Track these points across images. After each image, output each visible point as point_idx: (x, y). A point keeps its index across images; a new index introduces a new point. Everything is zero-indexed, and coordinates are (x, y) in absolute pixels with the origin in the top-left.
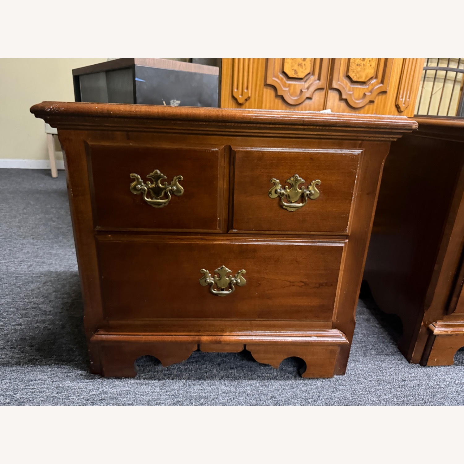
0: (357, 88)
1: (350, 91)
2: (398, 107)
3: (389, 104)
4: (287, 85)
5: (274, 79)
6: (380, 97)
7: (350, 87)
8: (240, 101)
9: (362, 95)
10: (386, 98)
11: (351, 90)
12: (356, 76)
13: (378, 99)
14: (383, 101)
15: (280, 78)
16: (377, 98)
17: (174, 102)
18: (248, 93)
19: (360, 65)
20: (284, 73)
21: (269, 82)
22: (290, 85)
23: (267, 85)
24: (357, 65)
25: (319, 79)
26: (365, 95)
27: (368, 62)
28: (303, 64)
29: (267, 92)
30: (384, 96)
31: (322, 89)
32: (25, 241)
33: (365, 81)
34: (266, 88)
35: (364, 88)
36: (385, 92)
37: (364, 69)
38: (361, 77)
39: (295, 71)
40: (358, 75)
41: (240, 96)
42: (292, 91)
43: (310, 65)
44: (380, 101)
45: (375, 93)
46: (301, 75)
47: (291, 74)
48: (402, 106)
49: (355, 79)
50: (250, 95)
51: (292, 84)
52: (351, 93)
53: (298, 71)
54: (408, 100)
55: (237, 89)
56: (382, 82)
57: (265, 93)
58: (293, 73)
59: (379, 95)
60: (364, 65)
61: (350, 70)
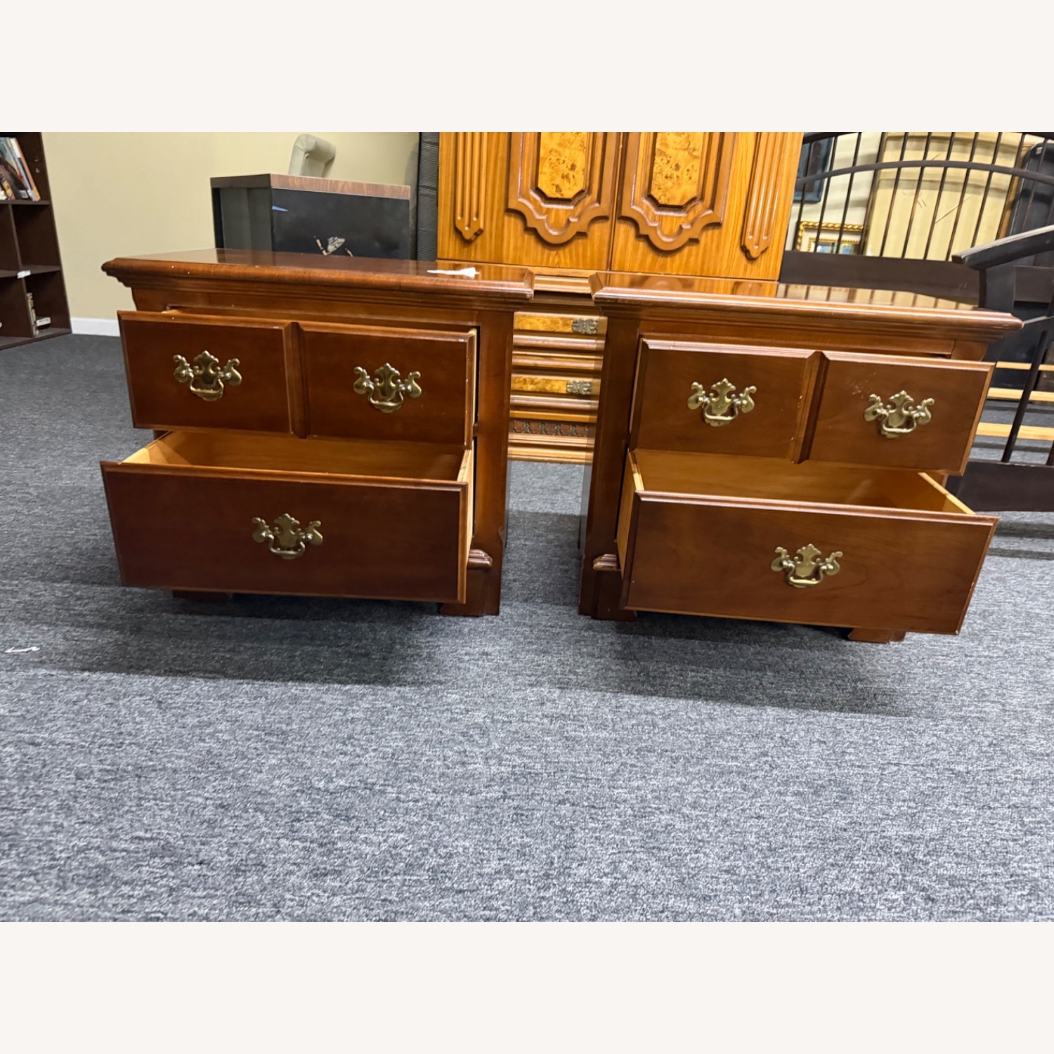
0: (667, 216)
1: (654, 221)
2: (745, 250)
3: (728, 245)
4: (544, 211)
5: (521, 200)
6: (710, 232)
7: (655, 216)
8: (468, 236)
9: (676, 229)
10: (720, 234)
11: (657, 219)
12: (665, 195)
13: (707, 236)
14: (715, 239)
15: (532, 200)
16: (704, 234)
17: (334, 241)
18: (478, 222)
19: (671, 177)
20: (539, 191)
21: (512, 205)
22: (548, 211)
23: (509, 211)
24: (666, 177)
25: (599, 201)
26: (681, 228)
27: (685, 172)
28: (571, 176)
29: (509, 222)
30: (716, 232)
31: (605, 218)
32: (123, 446)
33: (682, 204)
34: (509, 216)
35: (680, 217)
36: (718, 225)
37: (679, 185)
38: (674, 198)
39: (557, 186)
40: (668, 194)
41: (467, 228)
42: (552, 220)
43: (582, 177)
44: (709, 239)
45: (699, 225)
46: (568, 194)
47: (550, 192)
48: (753, 248)
49: (662, 201)
50: (482, 226)
51: (552, 209)
52: (656, 225)
53: (561, 186)
54: (765, 238)
55: (462, 215)
56: (712, 207)
57: (506, 223)
58: (554, 189)
59: (708, 230)
60: (678, 177)
61: (653, 186)
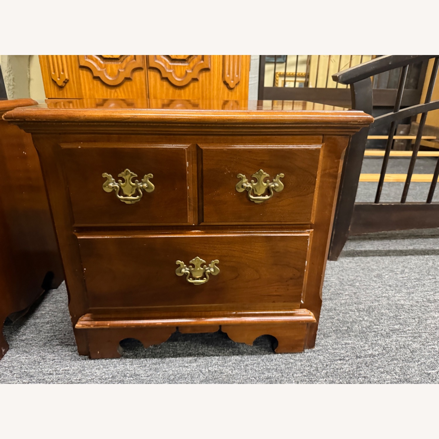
0: (177, 66)
1: (170, 69)
2: (226, 83)
3: (216, 81)
4: (103, 66)
5: (88, 60)
6: (201, 75)
7: (170, 65)
8: (60, 84)
9: (184, 73)
10: (210, 75)
11: (172, 67)
13: (202, 77)
14: (208, 78)
15: (95, 60)
18: (64, 75)
21: (82, 64)
22: (106, 66)
23: (82, 67)
25: (135, 58)
26: (186, 72)
29: (83, 74)
30: (208, 73)
31: (140, 69)
33: (185, 58)
34: (82, 70)
35: (185, 66)
36: (207, 69)
41: (58, 79)
42: (109, 71)
44: (204, 78)
45: (197, 70)
46: (117, 55)
48: (231, 82)
49: (173, 57)
50: (67, 77)
51: (108, 65)
52: (171, 71)
54: (237, 76)
55: (54, 72)
56: (202, 59)
57: (81, 74)
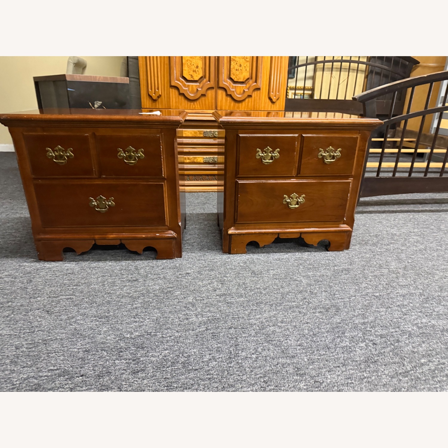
0: (238, 86)
1: (233, 88)
2: (270, 99)
3: (264, 97)
4: (187, 86)
5: (176, 82)
6: (256, 92)
7: (233, 86)
8: (154, 98)
9: (242, 91)
10: (260, 93)
11: (234, 87)
12: (236, 78)
13: (255, 94)
14: (258, 95)
15: (181, 81)
17: (97, 103)
18: (159, 92)
19: (238, 70)
20: (184, 78)
21: (173, 84)
22: (188, 86)
23: (172, 86)
24: (236, 70)
25: (209, 81)
26: (244, 91)
27: (244, 68)
28: (197, 71)
29: (172, 91)
30: (258, 92)
31: (212, 88)
33: (244, 81)
34: (171, 88)
35: (243, 86)
36: (259, 89)
37: (242, 73)
38: (240, 78)
39: (191, 75)
40: (237, 77)
41: (154, 95)
42: (191, 89)
43: (201, 71)
45: (251, 90)
46: (196, 78)
47: (189, 78)
48: (274, 98)
49: (236, 80)
50: (160, 94)
51: (190, 85)
52: (234, 90)
53: (193, 75)
54: (278, 93)
55: (151, 89)
56: (256, 82)
57: (171, 92)
58: (190, 77)
59: (255, 91)
60: (241, 70)
61: (231, 74)
